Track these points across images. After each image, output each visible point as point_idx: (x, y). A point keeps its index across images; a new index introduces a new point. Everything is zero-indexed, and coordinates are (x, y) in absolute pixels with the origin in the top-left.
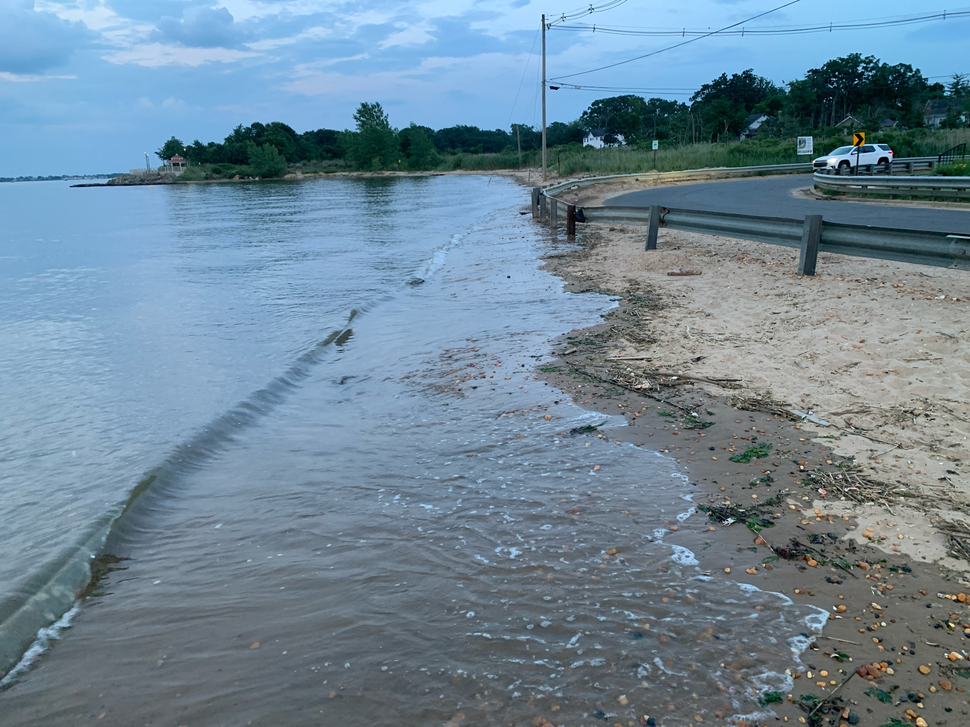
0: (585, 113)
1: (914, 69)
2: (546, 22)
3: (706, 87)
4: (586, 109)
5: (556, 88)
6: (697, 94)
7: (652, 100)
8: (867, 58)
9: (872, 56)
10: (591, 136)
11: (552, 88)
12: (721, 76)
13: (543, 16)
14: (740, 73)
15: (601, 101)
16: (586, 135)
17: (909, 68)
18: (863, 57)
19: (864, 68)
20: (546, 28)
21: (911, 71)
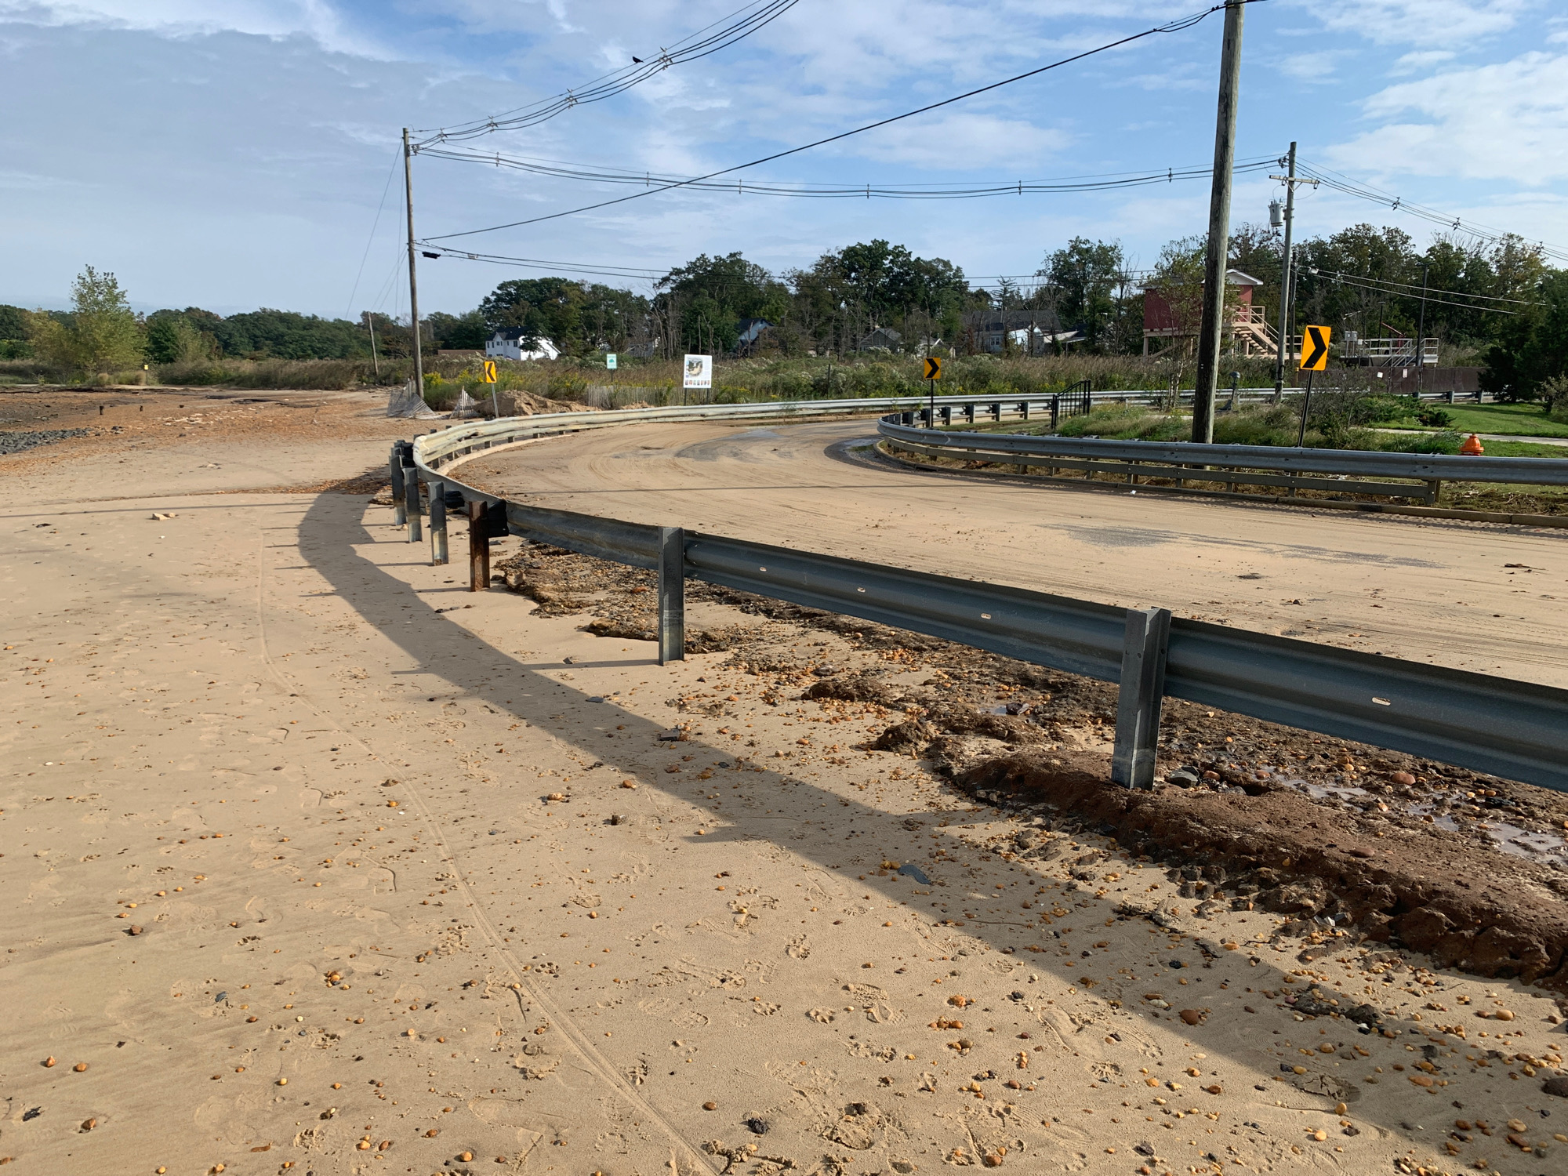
0: (487, 300)
1: (954, 267)
2: (411, 142)
3: (677, 272)
4: (489, 295)
5: (435, 256)
6: (665, 280)
7: (594, 287)
8: (896, 247)
9: (902, 246)
10: (498, 338)
11: (426, 254)
12: (699, 256)
13: (405, 131)
14: (724, 256)
15: (514, 283)
16: (491, 337)
17: (947, 264)
18: (890, 247)
19: (892, 261)
20: (412, 153)
21: (951, 270)
